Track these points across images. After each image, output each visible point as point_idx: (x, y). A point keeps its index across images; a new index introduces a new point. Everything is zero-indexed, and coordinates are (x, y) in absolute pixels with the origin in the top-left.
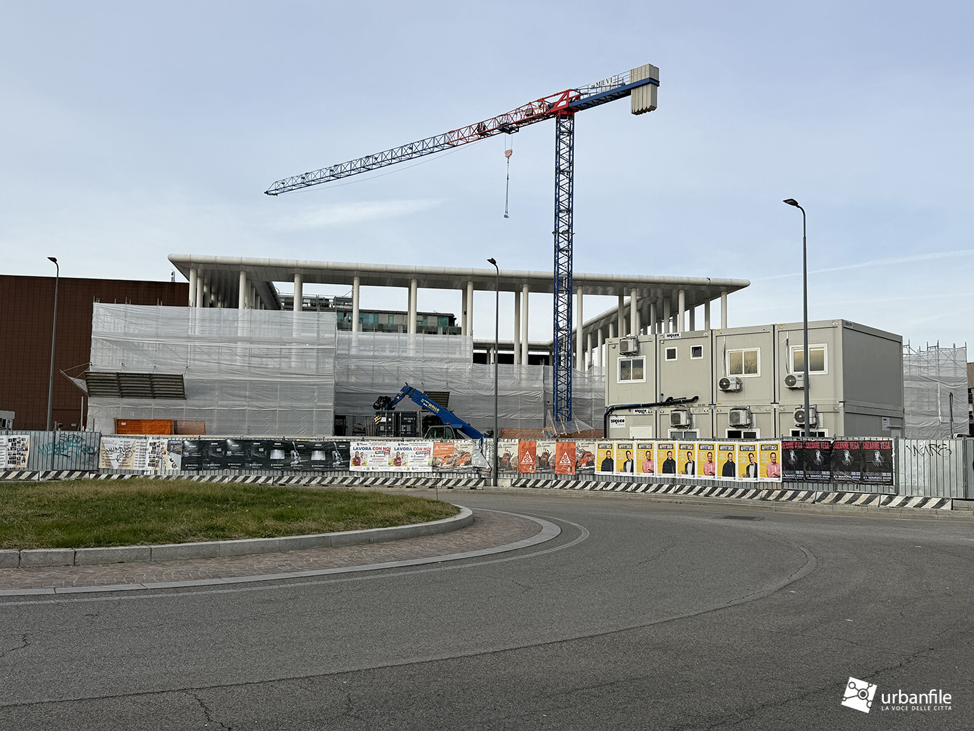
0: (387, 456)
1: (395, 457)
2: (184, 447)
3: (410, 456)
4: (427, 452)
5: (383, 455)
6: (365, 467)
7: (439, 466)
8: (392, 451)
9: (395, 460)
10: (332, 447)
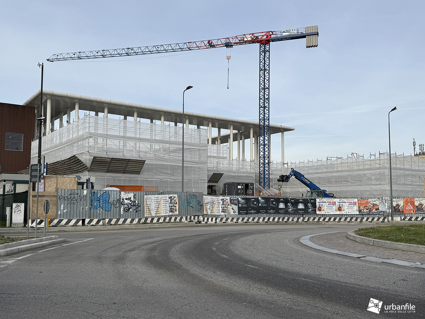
0: (334, 206)
1: (338, 206)
2: (238, 201)
3: (346, 206)
4: (355, 204)
5: (332, 205)
6: (324, 212)
7: (362, 211)
8: (337, 203)
9: (339, 208)
10: (308, 202)
